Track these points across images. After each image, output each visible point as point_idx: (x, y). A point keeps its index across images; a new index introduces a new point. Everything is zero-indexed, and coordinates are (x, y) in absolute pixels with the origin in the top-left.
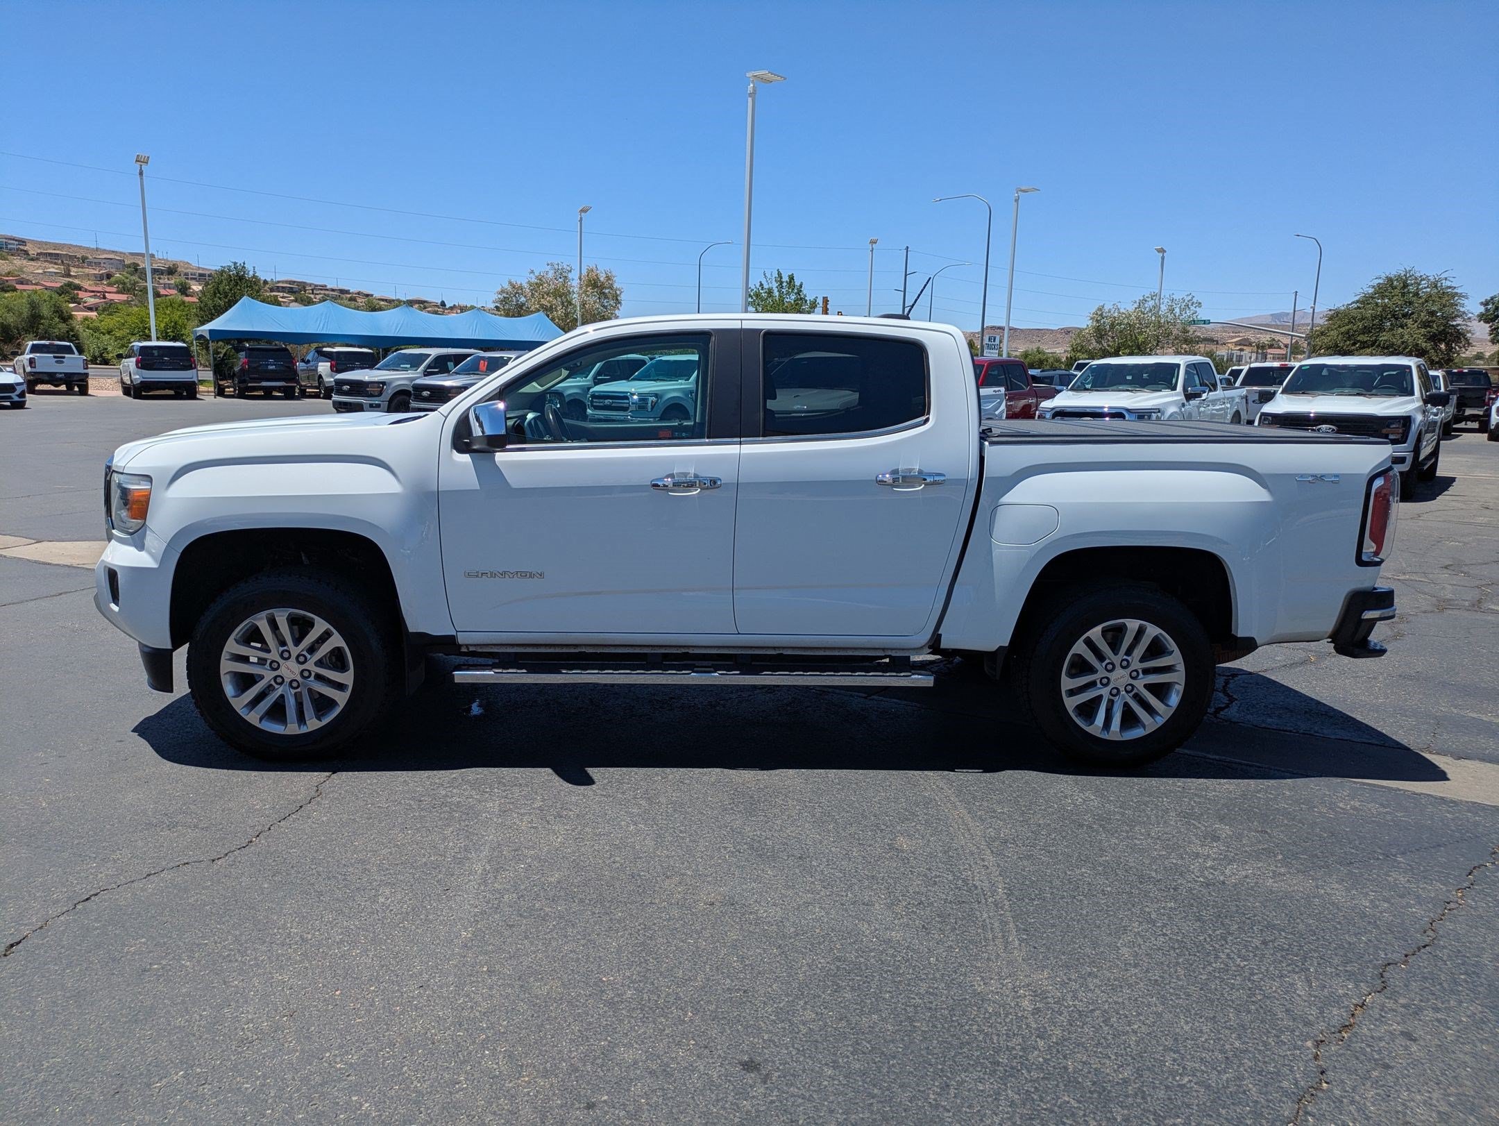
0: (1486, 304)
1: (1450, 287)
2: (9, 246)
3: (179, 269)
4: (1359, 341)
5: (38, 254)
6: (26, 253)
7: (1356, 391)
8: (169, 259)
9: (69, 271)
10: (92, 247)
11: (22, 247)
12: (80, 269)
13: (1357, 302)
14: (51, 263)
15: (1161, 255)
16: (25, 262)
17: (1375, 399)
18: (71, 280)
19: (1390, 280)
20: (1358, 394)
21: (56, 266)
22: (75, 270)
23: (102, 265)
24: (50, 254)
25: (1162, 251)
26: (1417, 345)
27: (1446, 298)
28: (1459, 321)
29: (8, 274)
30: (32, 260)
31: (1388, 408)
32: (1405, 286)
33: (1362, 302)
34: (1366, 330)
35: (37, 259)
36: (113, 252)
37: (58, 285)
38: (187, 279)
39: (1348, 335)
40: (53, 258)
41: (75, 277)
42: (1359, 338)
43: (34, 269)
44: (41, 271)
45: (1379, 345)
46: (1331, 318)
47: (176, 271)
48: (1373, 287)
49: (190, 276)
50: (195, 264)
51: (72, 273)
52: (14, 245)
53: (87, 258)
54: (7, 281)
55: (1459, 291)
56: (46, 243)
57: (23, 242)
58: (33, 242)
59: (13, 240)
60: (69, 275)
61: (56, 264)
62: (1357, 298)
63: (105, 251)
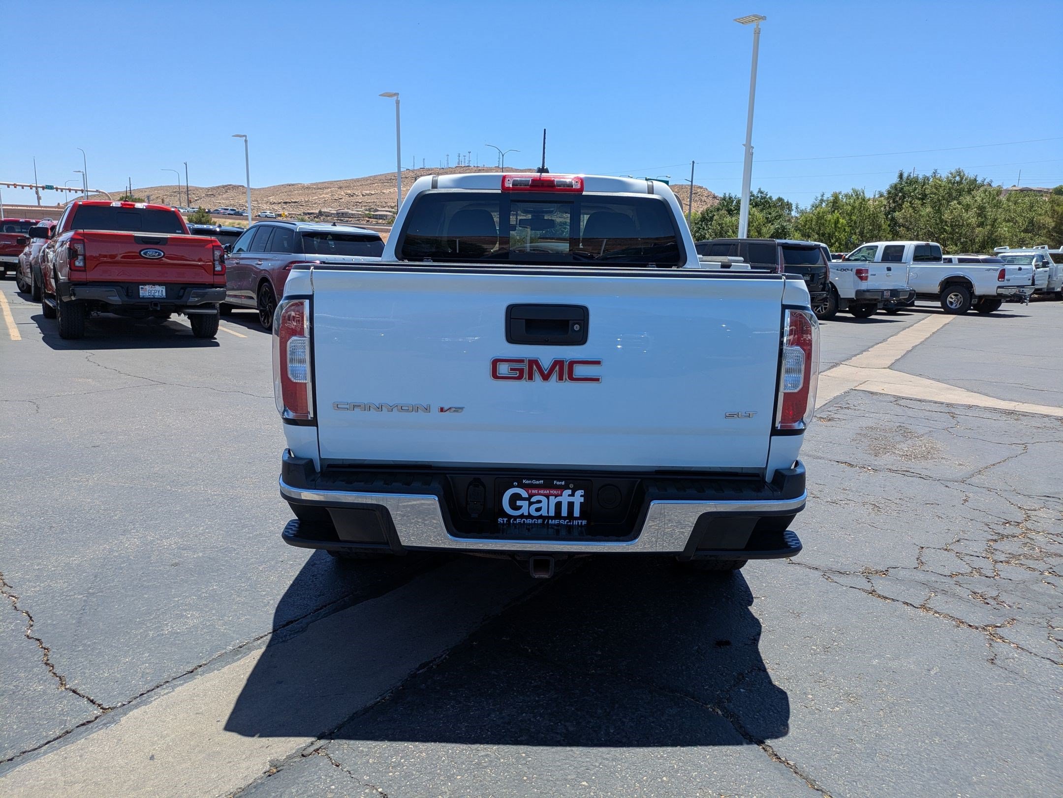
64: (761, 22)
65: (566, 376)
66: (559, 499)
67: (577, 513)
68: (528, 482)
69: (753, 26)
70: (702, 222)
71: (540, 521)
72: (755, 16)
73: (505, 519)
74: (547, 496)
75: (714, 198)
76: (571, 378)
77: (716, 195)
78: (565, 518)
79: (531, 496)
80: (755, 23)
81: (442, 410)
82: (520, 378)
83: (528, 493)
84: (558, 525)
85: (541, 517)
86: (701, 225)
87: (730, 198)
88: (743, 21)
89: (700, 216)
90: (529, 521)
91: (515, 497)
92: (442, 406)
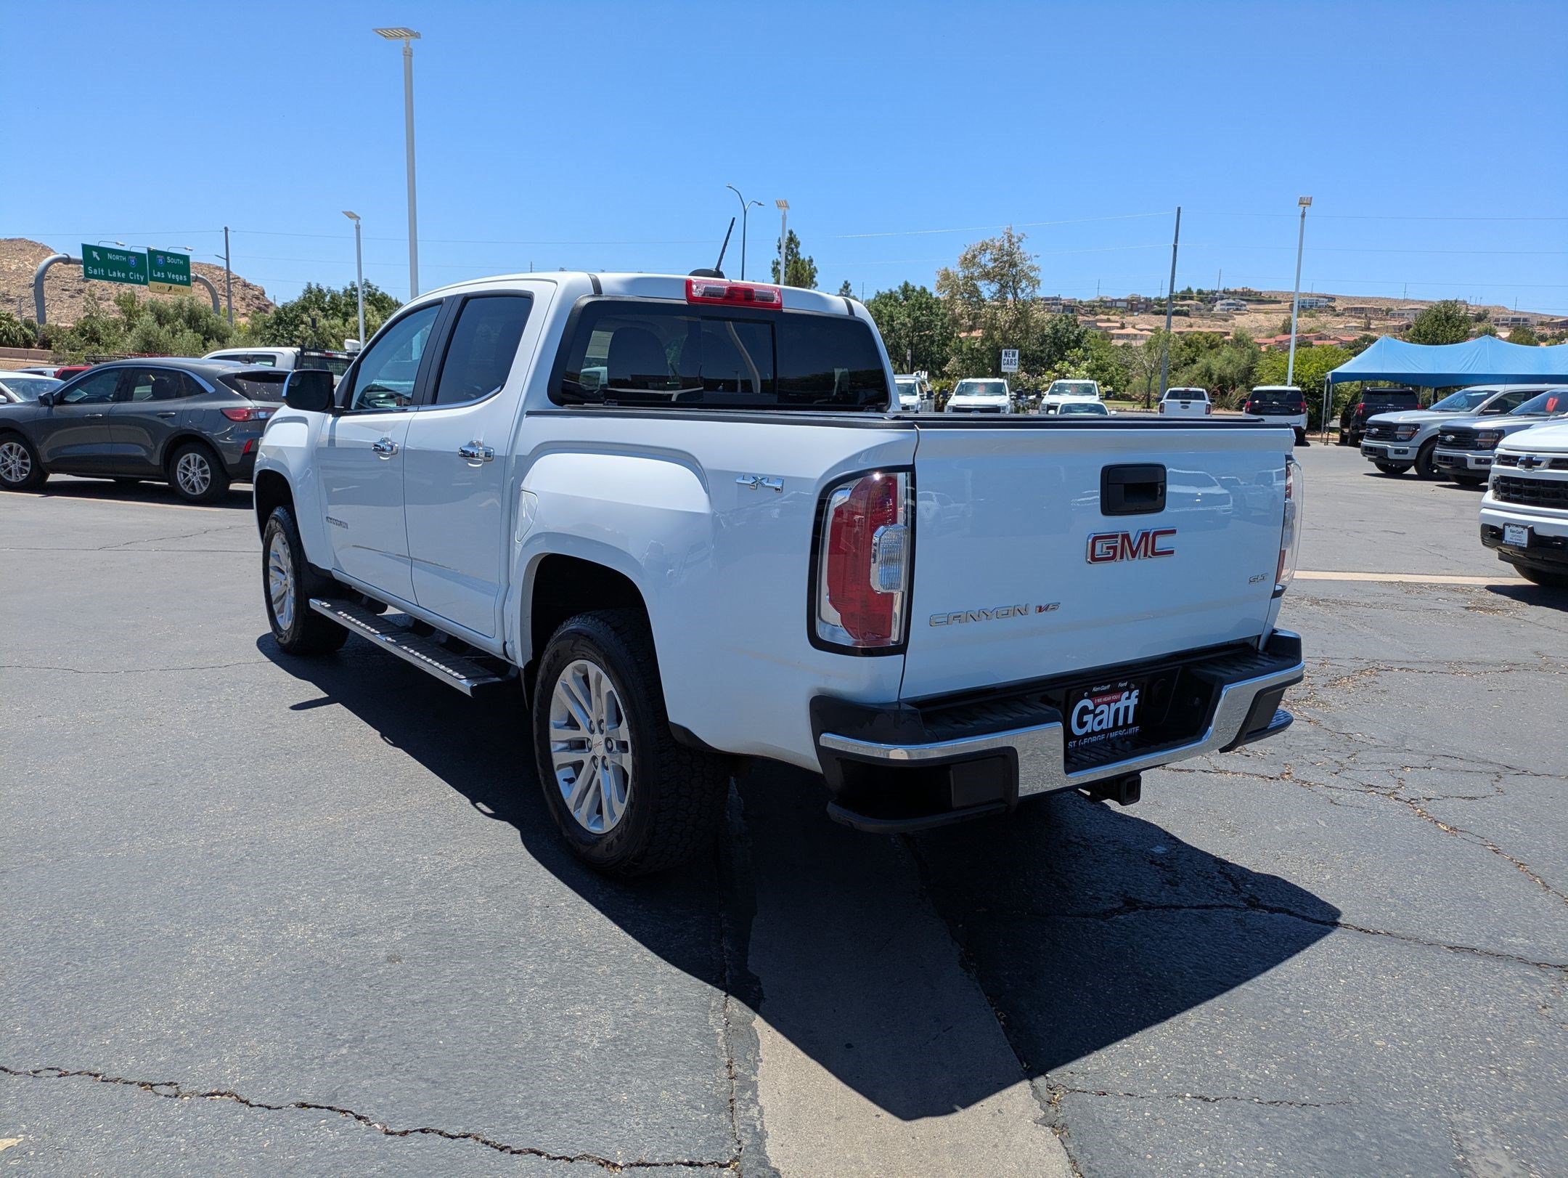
2: (1319, 304)
3: (1489, 316)
5: (1345, 309)
6: (1333, 309)
8: (1482, 305)
9: (1370, 324)
10: (1400, 298)
11: (1331, 304)
12: (1382, 322)
14: (1355, 317)
16: (1330, 318)
18: (1368, 333)
21: (1359, 321)
22: (1377, 322)
23: (1405, 316)
24: (1356, 309)
29: (1311, 331)
30: (1338, 315)
35: (1343, 314)
36: (1422, 301)
37: (1352, 339)
38: (1497, 325)
40: (1357, 312)
41: (1374, 330)
43: (1338, 323)
44: (1342, 326)
47: (1486, 317)
49: (1501, 322)
50: (1511, 308)
51: (1371, 327)
52: (1323, 302)
53: (1392, 310)
54: (1307, 337)
56: (1355, 298)
57: (1333, 299)
58: (1344, 298)
59: (1324, 297)
60: (1368, 329)
61: (1359, 318)
63: (1413, 302)
64: (413, 41)
65: (1149, 553)
66: (1118, 705)
67: (1130, 721)
68: (1098, 689)
69: (402, 42)
70: (278, 326)
71: (1103, 737)
72: (405, 30)
73: (1075, 742)
74: (1108, 704)
75: (245, 286)
76: (1154, 553)
77: (248, 281)
78: (1121, 728)
79: (1096, 707)
80: (403, 41)
81: (1041, 609)
82: (1113, 558)
83: (1093, 702)
84: (1118, 737)
85: (1102, 731)
86: (278, 331)
87: (320, 291)
88: (387, 34)
89: (274, 316)
90: (1094, 739)
91: (1085, 711)
92: (1039, 604)
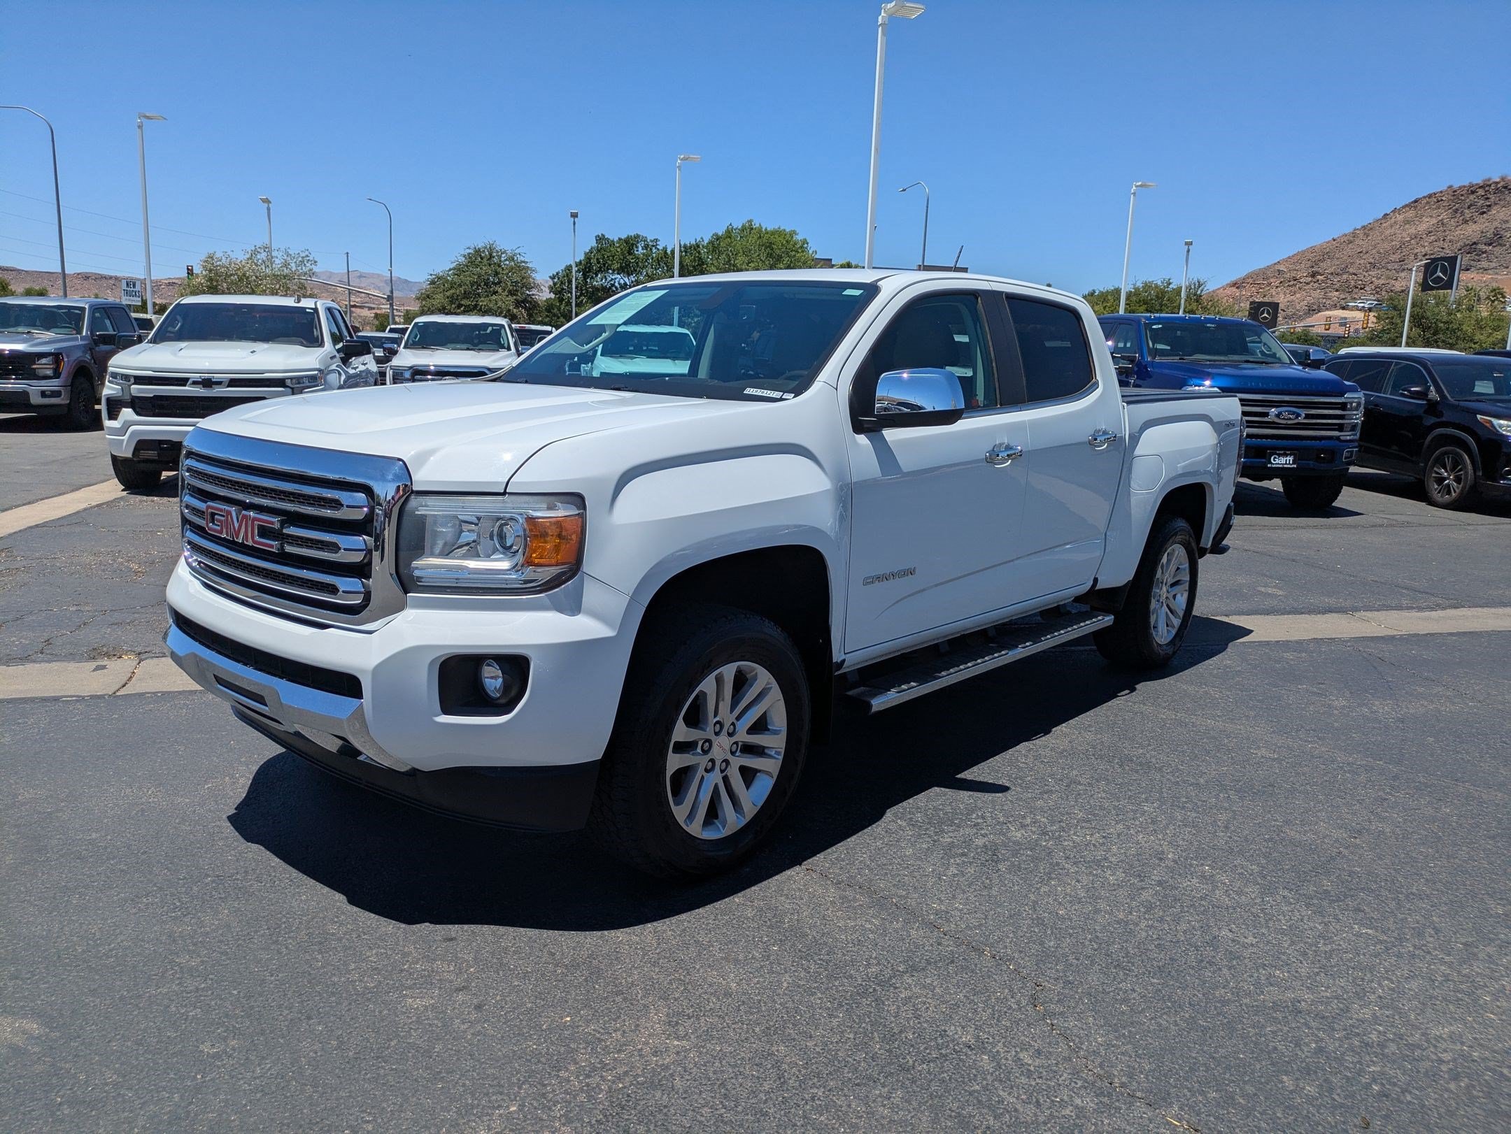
0: (552, 278)
1: (524, 262)
4: (462, 305)
7: (465, 346)
13: (454, 269)
15: (266, 205)
17: (482, 353)
19: (478, 252)
20: (468, 349)
25: (267, 201)
26: (509, 310)
27: (521, 269)
28: (534, 291)
31: (495, 361)
32: (491, 256)
33: (459, 270)
34: (466, 295)
39: (452, 299)
42: (462, 302)
45: (480, 310)
46: (433, 283)
48: (464, 256)
55: (530, 265)
62: (452, 266)
